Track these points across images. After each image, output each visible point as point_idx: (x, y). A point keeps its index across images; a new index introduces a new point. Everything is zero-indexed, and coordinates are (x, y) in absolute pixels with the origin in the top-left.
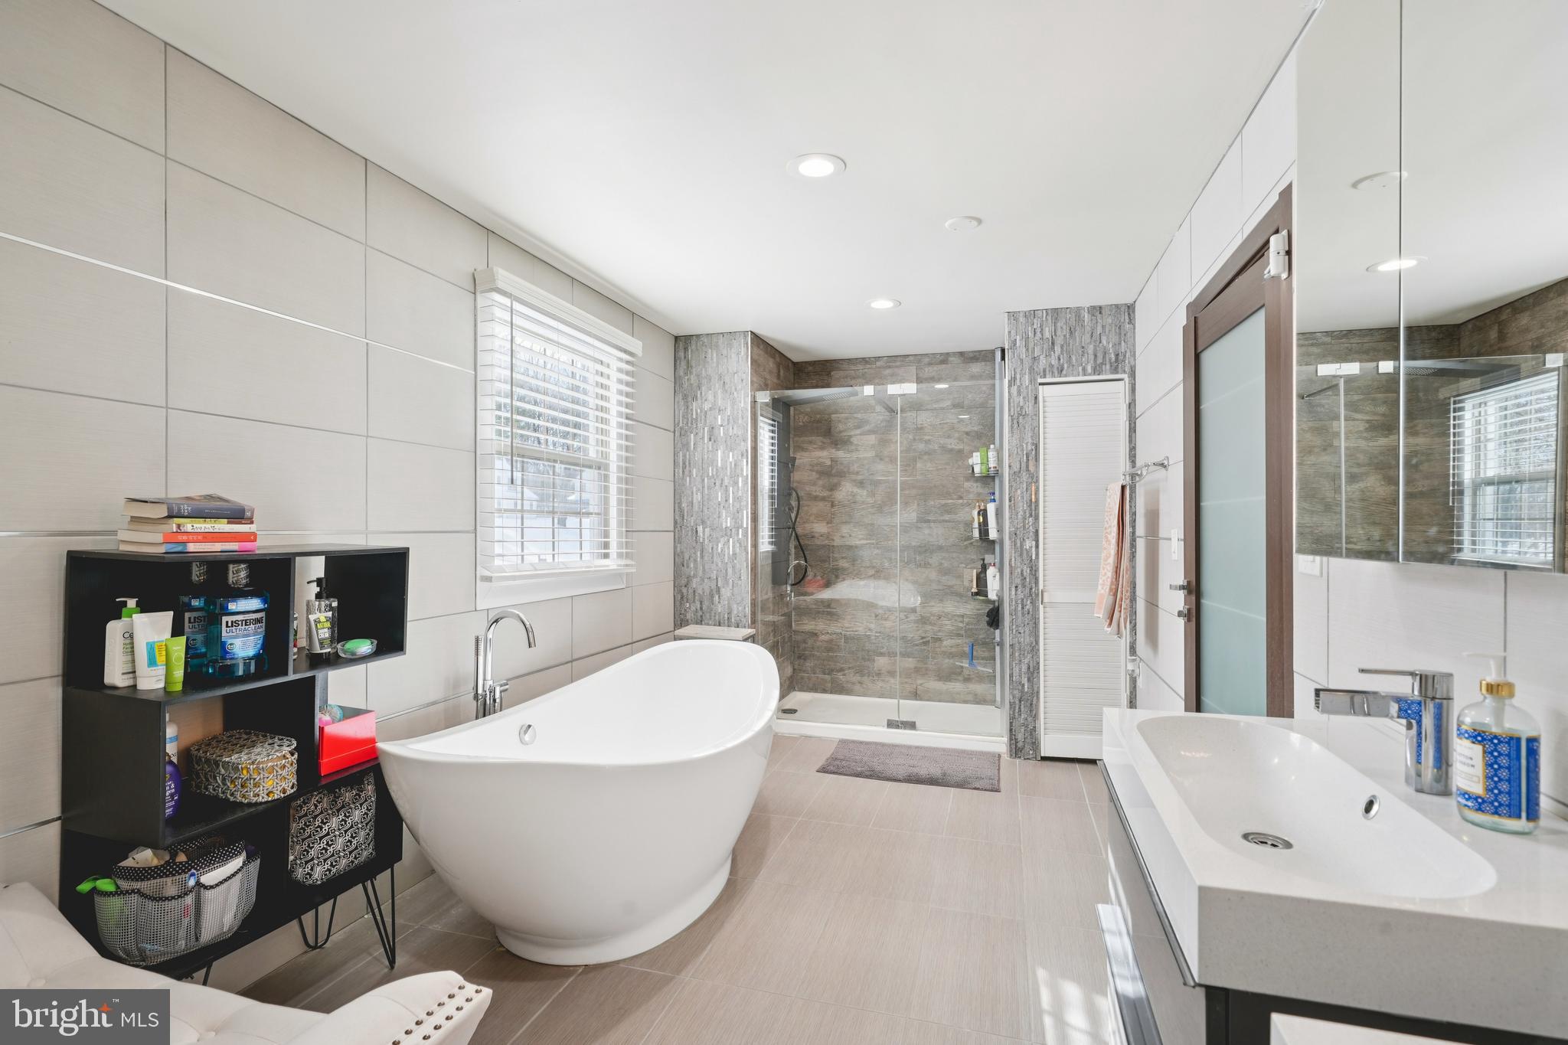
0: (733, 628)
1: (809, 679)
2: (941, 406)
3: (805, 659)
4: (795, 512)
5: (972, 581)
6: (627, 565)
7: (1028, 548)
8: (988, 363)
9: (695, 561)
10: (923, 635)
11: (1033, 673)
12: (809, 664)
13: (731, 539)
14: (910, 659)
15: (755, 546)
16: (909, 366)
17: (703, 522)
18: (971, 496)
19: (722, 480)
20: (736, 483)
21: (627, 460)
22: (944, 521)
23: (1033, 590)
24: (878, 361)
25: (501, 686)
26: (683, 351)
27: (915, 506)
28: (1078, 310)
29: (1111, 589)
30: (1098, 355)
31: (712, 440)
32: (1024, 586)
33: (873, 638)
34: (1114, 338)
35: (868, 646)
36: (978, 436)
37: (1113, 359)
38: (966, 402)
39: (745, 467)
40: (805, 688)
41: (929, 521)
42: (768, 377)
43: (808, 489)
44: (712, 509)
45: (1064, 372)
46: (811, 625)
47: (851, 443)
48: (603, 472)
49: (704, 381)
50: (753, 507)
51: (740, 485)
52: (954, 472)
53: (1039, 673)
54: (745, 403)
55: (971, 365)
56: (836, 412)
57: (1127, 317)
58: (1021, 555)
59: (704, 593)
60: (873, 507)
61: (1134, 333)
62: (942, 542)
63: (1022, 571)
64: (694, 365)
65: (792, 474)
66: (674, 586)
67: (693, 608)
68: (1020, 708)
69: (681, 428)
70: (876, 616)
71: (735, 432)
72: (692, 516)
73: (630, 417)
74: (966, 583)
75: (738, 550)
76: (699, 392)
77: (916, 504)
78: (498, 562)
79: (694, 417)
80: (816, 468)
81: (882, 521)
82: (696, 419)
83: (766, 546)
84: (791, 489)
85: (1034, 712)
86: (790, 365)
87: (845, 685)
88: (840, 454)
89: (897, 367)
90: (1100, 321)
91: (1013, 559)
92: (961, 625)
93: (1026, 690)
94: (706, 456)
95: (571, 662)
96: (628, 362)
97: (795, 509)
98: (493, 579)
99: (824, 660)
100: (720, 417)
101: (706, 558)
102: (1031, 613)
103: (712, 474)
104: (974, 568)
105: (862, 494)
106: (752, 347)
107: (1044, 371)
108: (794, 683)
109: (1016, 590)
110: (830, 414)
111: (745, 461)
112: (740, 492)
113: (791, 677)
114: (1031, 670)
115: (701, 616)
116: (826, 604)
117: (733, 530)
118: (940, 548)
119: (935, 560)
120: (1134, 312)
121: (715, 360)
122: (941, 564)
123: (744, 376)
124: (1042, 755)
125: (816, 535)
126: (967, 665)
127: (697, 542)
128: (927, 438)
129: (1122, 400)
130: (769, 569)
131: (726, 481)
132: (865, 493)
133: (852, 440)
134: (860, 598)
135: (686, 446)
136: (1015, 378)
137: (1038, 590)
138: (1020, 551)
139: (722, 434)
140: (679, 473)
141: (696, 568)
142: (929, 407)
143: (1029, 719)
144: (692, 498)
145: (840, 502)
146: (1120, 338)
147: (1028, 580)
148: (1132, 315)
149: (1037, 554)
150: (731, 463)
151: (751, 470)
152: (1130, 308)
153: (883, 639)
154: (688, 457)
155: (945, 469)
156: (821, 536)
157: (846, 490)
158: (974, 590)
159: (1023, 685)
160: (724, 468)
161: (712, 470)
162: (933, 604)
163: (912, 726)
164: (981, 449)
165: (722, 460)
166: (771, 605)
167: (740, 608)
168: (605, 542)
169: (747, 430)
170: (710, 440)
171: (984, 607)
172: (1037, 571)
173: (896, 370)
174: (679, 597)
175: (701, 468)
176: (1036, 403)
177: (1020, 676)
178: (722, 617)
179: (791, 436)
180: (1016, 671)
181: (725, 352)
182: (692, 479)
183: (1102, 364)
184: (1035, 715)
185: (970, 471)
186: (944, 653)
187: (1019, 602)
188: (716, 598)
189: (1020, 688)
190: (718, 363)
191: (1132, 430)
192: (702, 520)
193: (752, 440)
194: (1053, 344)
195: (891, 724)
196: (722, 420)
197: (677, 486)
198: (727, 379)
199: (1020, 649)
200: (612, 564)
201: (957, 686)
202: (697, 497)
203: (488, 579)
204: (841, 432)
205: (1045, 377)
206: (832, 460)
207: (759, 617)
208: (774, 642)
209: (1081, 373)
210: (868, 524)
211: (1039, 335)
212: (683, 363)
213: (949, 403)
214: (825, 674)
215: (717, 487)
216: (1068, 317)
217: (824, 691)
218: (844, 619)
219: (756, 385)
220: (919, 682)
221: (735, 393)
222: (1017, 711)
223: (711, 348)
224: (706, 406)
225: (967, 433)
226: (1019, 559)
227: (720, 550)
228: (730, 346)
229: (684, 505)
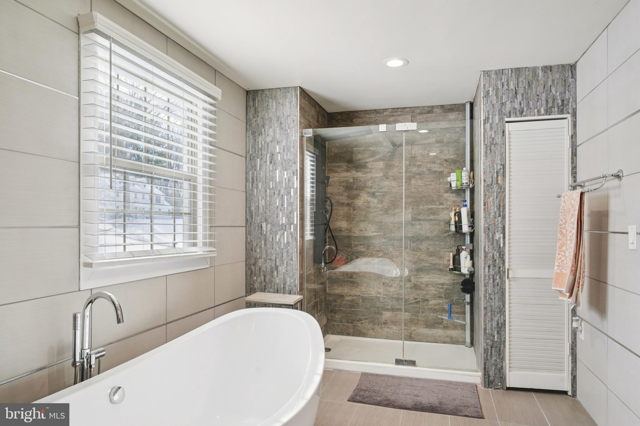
0: (287, 295)
1: (338, 326)
2: (428, 142)
3: (335, 313)
4: (329, 214)
5: (449, 261)
6: (210, 251)
7: (497, 238)
8: (460, 113)
9: (261, 247)
10: (416, 297)
11: (501, 328)
12: (338, 316)
13: (285, 232)
14: (407, 313)
15: (302, 237)
16: (406, 115)
17: (266, 220)
18: (449, 203)
19: (279, 191)
20: (290, 193)
21: (210, 175)
22: (430, 220)
23: (501, 269)
24: (385, 111)
25: (96, 353)
26: (252, 101)
27: (410, 210)
28: (534, 70)
29: (572, 271)
30: (549, 101)
31: (273, 163)
32: (494, 266)
33: (381, 299)
34: (561, 89)
35: (378, 304)
36: (454, 162)
37: (560, 104)
38: (445, 139)
39: (295, 182)
40: (335, 332)
41: (420, 220)
42: (311, 120)
43: (337, 198)
44: (272, 211)
45: (524, 113)
46: (339, 290)
47: (367, 167)
48: (192, 183)
49: (267, 122)
50: (301, 210)
51: (292, 194)
52: (437, 186)
53: (505, 327)
54: (295, 136)
55: (449, 114)
56: (356, 146)
57: (570, 73)
58: (492, 244)
59: (266, 269)
60: (381, 210)
61: (576, 85)
62: (428, 234)
63: (493, 255)
64: (260, 110)
65: (327, 188)
66: (246, 265)
67: (259, 280)
68: (491, 353)
69: (251, 155)
70: (384, 284)
71: (289, 157)
72: (258, 216)
73: (212, 144)
74: (446, 262)
75: (290, 240)
76: (263, 129)
77: (411, 208)
78: (101, 251)
79: (260, 147)
80: (343, 184)
81: (388, 220)
82: (262, 147)
83: (309, 236)
84: (326, 197)
85: (502, 356)
86: (325, 114)
87: (362, 331)
88: (359, 174)
89: (398, 115)
90: (550, 76)
91: (487, 247)
92: (441, 290)
93: (496, 339)
94: (268, 174)
95: (166, 324)
96: (211, 104)
97: (330, 212)
98: (93, 265)
99: (348, 314)
100: (277, 147)
101: (268, 245)
102: (499, 285)
103: (273, 187)
104: (451, 252)
105: (374, 201)
106: (300, 98)
107: (510, 112)
108: (328, 329)
109: (489, 269)
110: (352, 148)
111: (295, 177)
112: (292, 199)
113: (326, 325)
114: (500, 325)
115: (265, 286)
116: (349, 276)
117: (287, 226)
118: (427, 238)
119: (424, 246)
120: (575, 69)
121: (274, 107)
122: (428, 249)
123: (295, 118)
124: (508, 386)
125: (343, 229)
126: (447, 318)
127: (261, 234)
128: (418, 163)
129: (566, 133)
130: (311, 252)
131: (282, 192)
132: (376, 201)
133: (367, 165)
134: (372, 271)
135: (254, 167)
136: (488, 118)
137: (505, 268)
138: (491, 240)
139: (279, 159)
140: (249, 186)
141: (261, 252)
142: (420, 142)
143: (498, 360)
144: (259, 204)
145: (359, 207)
146: (565, 88)
147: (497, 261)
148: (574, 72)
149: (504, 243)
150: (285, 179)
151: (300, 184)
152: (573, 67)
153: (388, 299)
154: (255, 175)
155: (431, 184)
156: (346, 230)
157: (363, 199)
158: (451, 267)
159: (494, 336)
160: (280, 182)
161: (273, 184)
162: (423, 276)
163: (412, 363)
164: (457, 171)
165: (279, 177)
166: (313, 277)
167: (292, 281)
168: (193, 234)
169: (297, 156)
170: (271, 163)
171: (457, 278)
172: (504, 255)
173: (397, 117)
174: (249, 272)
175: (264, 183)
176: (503, 135)
177: (492, 329)
178: (279, 286)
179: (327, 163)
180: (489, 326)
181: (281, 101)
182: (258, 190)
183: (552, 107)
184: (502, 358)
185: (449, 186)
186: (430, 309)
187: (491, 277)
188: (275, 273)
189: (492, 338)
190: (276, 111)
191: (574, 154)
192: (265, 219)
193: (300, 163)
194: (516, 93)
195: (399, 362)
196: (280, 149)
197: (248, 195)
198: (283, 120)
199: (492, 311)
200: (199, 250)
201: (439, 332)
202: (262, 203)
203: (89, 265)
204: (359, 160)
205: (510, 117)
206: (354, 179)
207: (305, 285)
208: (315, 302)
209: (536, 114)
210: (378, 222)
211: (506, 87)
212: (252, 110)
213: (434, 140)
214: (348, 323)
215: (276, 196)
216: (527, 74)
217: (348, 334)
218: (362, 286)
219: (303, 125)
220: (413, 328)
221: (289, 130)
222: (489, 354)
223: (271, 99)
224: (269, 139)
225: (446, 161)
226: (491, 246)
227: (278, 240)
228: (285, 97)
229: (253, 208)
